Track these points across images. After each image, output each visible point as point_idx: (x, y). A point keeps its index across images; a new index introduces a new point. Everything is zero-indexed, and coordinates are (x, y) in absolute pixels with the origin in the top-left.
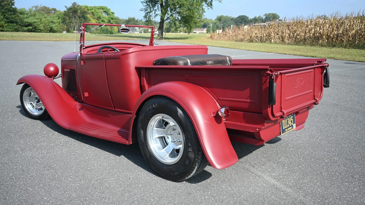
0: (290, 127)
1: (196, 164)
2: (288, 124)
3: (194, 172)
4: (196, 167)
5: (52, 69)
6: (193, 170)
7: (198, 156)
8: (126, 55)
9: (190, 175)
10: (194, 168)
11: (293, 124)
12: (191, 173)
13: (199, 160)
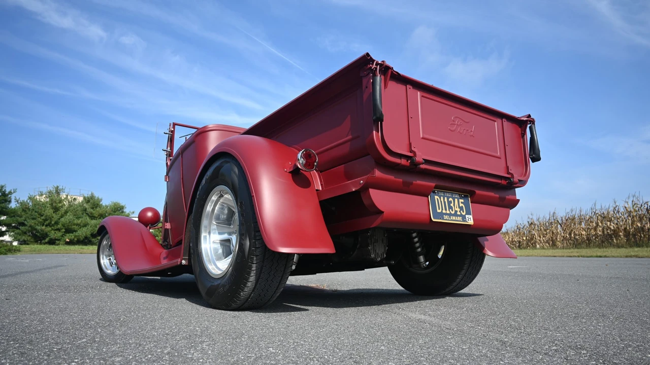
0: (456, 215)
1: (253, 258)
2: (450, 208)
3: (252, 278)
4: (254, 267)
5: (150, 214)
6: (249, 274)
7: (255, 242)
8: (203, 134)
9: (245, 285)
10: (250, 268)
11: (466, 214)
12: (247, 280)
13: (258, 250)
